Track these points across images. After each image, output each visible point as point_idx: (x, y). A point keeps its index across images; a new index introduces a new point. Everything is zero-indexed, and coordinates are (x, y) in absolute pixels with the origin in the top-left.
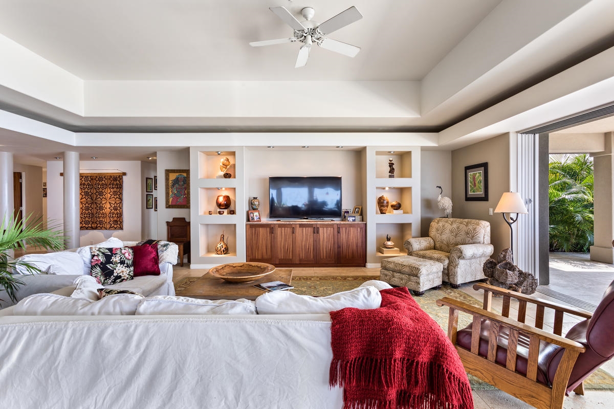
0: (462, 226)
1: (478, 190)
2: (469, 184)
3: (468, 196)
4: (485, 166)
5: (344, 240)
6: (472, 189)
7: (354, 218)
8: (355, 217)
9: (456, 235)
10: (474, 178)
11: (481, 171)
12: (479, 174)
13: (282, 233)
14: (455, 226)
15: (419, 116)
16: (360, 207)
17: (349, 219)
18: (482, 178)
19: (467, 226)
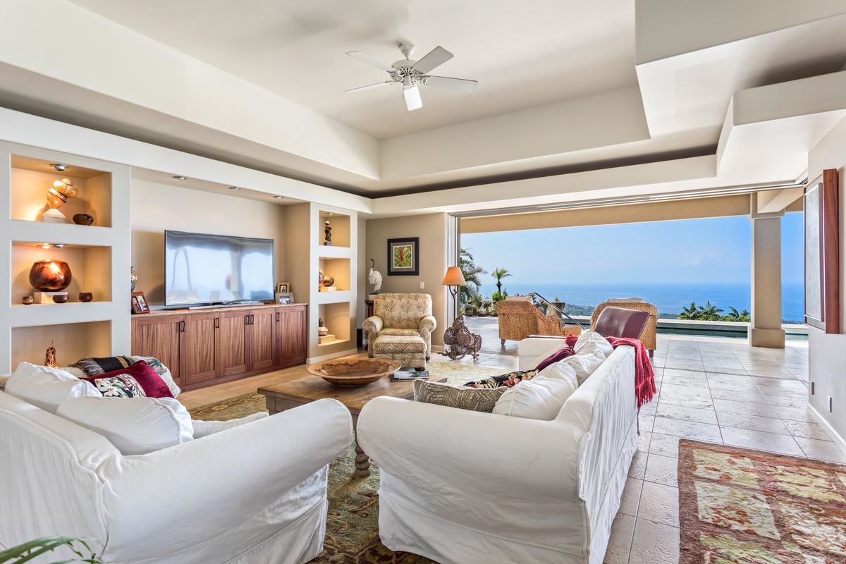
0: (411, 300)
1: (405, 264)
2: (394, 257)
3: (392, 270)
4: (416, 240)
5: (283, 330)
6: (397, 262)
7: (288, 299)
8: (289, 297)
9: (408, 310)
10: (401, 252)
11: (412, 245)
12: (408, 249)
13: (197, 328)
14: (404, 301)
15: (378, 179)
16: (288, 284)
17: (280, 300)
18: (412, 252)
19: (416, 300)
